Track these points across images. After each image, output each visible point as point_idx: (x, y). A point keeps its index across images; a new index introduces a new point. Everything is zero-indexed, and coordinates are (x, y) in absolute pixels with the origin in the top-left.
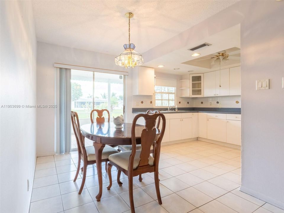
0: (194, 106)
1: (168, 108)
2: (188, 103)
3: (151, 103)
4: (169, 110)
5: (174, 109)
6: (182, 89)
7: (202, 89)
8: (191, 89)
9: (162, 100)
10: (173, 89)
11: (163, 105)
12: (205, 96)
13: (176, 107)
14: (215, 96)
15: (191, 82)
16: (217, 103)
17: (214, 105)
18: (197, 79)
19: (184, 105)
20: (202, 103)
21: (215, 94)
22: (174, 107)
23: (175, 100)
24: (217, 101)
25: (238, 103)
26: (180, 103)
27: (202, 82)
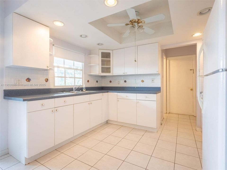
0: (103, 85)
1: (74, 88)
2: (97, 82)
3: (46, 81)
4: (74, 90)
5: (81, 89)
6: (91, 66)
7: (111, 67)
8: (101, 66)
9: (65, 77)
10: (80, 65)
11: (67, 84)
12: (113, 75)
13: (84, 86)
14: (124, 74)
15: (100, 59)
16: (125, 82)
17: (122, 84)
18: (106, 56)
19: (93, 84)
20: (111, 82)
21: (124, 73)
22: (81, 87)
23: (82, 78)
24: (124, 80)
25: (143, 82)
26: (88, 81)
27: (111, 59)
